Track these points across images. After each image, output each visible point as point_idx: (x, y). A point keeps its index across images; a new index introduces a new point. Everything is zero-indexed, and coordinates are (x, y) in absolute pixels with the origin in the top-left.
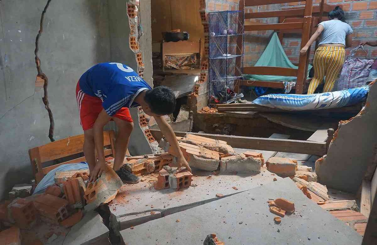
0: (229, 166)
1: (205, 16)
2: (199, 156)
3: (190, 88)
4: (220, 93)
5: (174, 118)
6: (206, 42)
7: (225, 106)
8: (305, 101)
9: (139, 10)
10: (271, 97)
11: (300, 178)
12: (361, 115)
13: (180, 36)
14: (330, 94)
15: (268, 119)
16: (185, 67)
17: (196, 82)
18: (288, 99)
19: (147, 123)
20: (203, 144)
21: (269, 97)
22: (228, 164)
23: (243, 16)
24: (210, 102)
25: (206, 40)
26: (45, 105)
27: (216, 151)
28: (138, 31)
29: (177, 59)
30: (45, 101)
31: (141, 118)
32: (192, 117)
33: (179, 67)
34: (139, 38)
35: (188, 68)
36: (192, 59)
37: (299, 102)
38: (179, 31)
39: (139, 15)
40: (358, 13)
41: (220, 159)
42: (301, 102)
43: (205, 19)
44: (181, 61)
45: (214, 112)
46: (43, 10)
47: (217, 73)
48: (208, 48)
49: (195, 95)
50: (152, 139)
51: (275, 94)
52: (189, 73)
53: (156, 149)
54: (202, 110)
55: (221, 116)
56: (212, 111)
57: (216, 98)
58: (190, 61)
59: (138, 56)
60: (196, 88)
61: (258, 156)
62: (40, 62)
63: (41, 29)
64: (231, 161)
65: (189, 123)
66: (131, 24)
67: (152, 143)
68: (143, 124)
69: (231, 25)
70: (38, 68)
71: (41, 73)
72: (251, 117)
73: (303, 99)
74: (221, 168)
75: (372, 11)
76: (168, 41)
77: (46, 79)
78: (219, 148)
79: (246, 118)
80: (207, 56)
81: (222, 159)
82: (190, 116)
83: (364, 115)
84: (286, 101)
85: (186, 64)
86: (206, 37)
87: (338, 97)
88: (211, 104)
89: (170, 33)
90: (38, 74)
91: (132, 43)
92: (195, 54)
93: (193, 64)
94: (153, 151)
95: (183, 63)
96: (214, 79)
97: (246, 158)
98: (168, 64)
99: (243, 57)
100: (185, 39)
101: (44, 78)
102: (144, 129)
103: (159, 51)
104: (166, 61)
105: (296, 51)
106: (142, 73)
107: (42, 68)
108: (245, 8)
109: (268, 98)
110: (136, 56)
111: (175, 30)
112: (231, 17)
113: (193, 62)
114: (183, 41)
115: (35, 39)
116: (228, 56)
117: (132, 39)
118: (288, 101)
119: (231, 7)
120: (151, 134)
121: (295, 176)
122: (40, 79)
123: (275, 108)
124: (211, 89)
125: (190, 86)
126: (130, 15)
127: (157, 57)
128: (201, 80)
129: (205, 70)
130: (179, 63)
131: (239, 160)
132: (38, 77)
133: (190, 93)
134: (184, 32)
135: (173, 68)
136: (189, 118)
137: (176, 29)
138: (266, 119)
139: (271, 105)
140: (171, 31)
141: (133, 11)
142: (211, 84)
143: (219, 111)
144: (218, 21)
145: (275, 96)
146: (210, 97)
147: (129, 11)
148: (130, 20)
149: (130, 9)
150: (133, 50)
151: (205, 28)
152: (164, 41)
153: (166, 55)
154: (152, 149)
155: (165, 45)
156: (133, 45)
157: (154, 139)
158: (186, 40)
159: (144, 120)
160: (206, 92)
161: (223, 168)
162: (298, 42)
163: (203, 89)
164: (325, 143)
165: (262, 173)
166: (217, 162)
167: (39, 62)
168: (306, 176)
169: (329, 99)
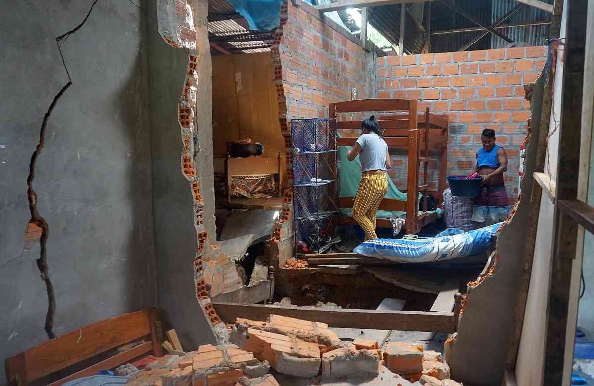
0: (335, 367)
1: (285, 125)
2: (290, 355)
3: (267, 230)
4: (310, 237)
5: (247, 278)
6: (288, 162)
7: (317, 257)
8: (422, 250)
9: (196, 114)
10: (378, 244)
11: (430, 374)
12: (492, 273)
13: (252, 149)
14: (450, 239)
15: (376, 276)
16: (259, 194)
17: (276, 220)
18: (400, 247)
19: (207, 292)
20: (296, 331)
21: (376, 244)
22: (333, 364)
23: (335, 125)
24: (297, 250)
25: (288, 158)
26: (42, 273)
27: (315, 342)
28: (194, 146)
29: (248, 183)
30: (41, 265)
31: (199, 284)
32: (272, 276)
33: (252, 195)
34: (195, 155)
35: (264, 196)
36: (268, 182)
37: (414, 251)
38: (250, 141)
39: (195, 122)
40: (466, 126)
41: (321, 355)
42: (417, 251)
43: (286, 129)
44: (254, 186)
45: (303, 266)
46: (47, 112)
47: (305, 208)
48: (292, 170)
49: (275, 240)
50: (216, 319)
51: (382, 239)
52: (266, 204)
53: (223, 336)
54: (286, 263)
55: (312, 272)
56: (300, 265)
57: (305, 245)
58: (265, 185)
59: (195, 186)
60: (276, 230)
61: (373, 348)
62: (36, 198)
63: (40, 141)
64: (337, 360)
65: (269, 286)
66: (184, 136)
67: (216, 325)
68: (203, 294)
69: (320, 138)
70: (32, 208)
71: (36, 217)
72: (354, 273)
73: (419, 246)
74: (323, 372)
75: (480, 124)
76: (234, 155)
77: (46, 227)
78: (319, 337)
79: (347, 275)
80: (290, 182)
81: (324, 355)
82: (269, 273)
83: (495, 274)
84: (397, 249)
85: (261, 190)
86: (288, 154)
87: (459, 244)
88: (298, 254)
89: (237, 144)
90: (30, 218)
91: (185, 166)
92: (272, 175)
93: (270, 190)
94: (217, 340)
95: (256, 189)
96: (301, 216)
97: (357, 352)
98: (235, 190)
99: (337, 183)
100: (259, 153)
101: (42, 226)
102: (204, 302)
103: (223, 172)
104: (233, 187)
105: (401, 173)
106: (200, 213)
107: (39, 207)
108: (336, 114)
109: (373, 244)
110: (192, 186)
111: (245, 141)
112: (320, 125)
113: (269, 187)
114: (255, 156)
115: (30, 159)
116: (318, 181)
117: (185, 160)
118: (400, 250)
119: (319, 111)
120: (214, 311)
121: (423, 372)
122: (34, 227)
123: (384, 260)
124: (297, 231)
125: (268, 225)
126: (182, 123)
127: (221, 180)
128: (283, 217)
129: (289, 202)
130: (251, 189)
131: (348, 356)
132: (30, 224)
133: (268, 237)
134: (257, 143)
135: (243, 197)
136: (269, 278)
137: (246, 138)
138: (374, 275)
139: (379, 255)
140: (239, 142)
141: (187, 117)
142: (297, 223)
143: (310, 265)
144: (303, 131)
145: (384, 242)
146: (296, 243)
147: (182, 117)
148: (184, 131)
149: (182, 114)
150: (186, 177)
151: (286, 141)
152: (229, 156)
153: (232, 177)
154: (216, 336)
155: (231, 162)
156: (187, 169)
157: (219, 319)
158: (259, 155)
159: (203, 288)
160: (290, 235)
161: (326, 371)
162: (402, 160)
163: (286, 232)
164: (453, 314)
165: (380, 375)
166: (317, 361)
167: (34, 197)
168: (436, 371)
169: (450, 247)
